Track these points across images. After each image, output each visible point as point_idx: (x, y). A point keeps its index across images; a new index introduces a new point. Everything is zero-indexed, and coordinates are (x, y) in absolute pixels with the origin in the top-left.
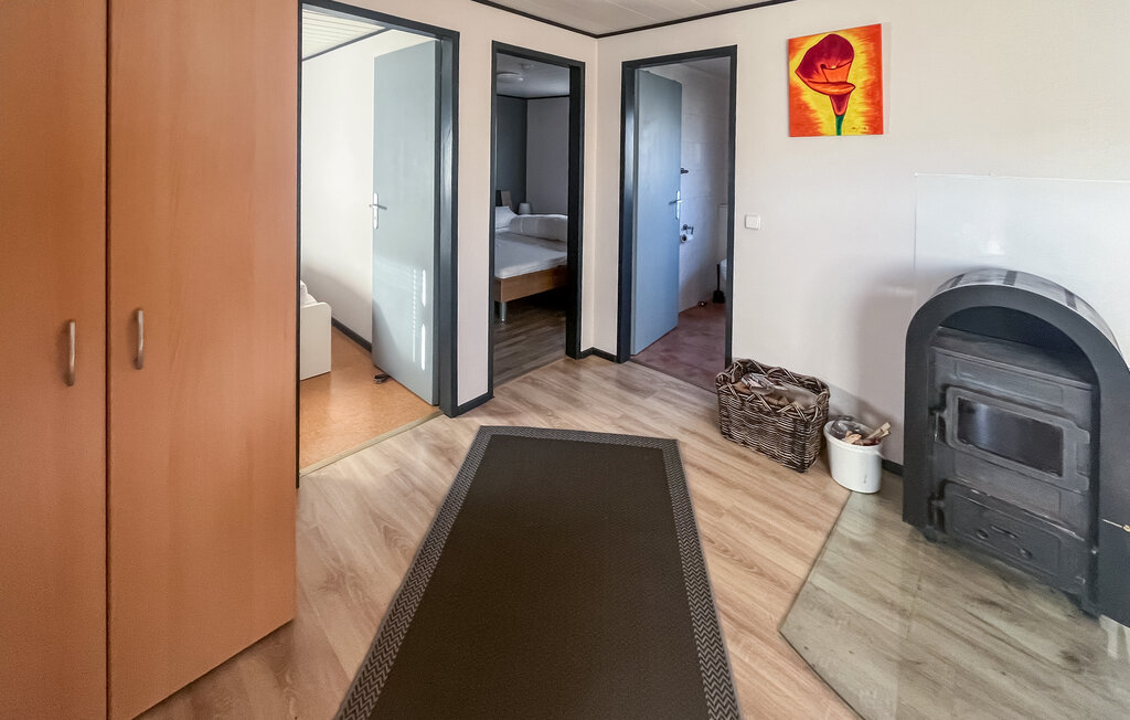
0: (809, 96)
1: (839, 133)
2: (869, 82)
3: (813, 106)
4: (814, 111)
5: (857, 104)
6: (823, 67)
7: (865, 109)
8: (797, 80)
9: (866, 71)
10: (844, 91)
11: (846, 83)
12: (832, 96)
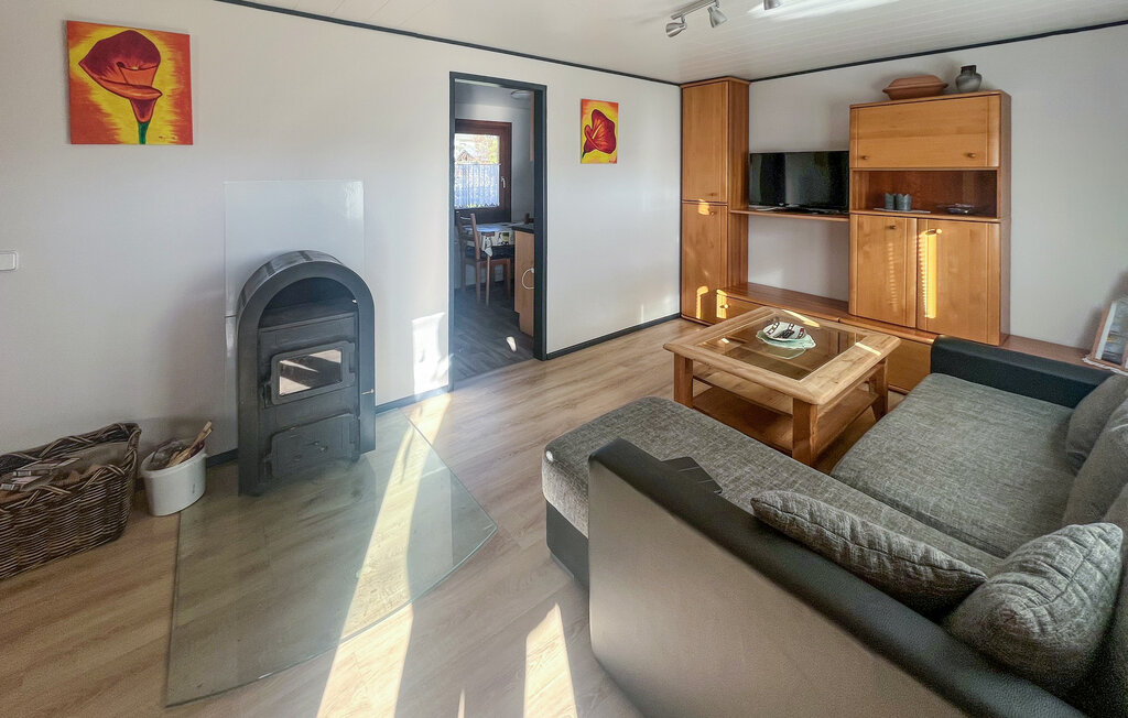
0: (101, 96)
1: (142, 141)
2: (178, 91)
3: (106, 107)
4: (108, 115)
5: (163, 112)
6: (121, 65)
7: (173, 117)
8: (82, 75)
9: (174, 79)
10: (148, 96)
11: (151, 88)
12: (134, 101)
